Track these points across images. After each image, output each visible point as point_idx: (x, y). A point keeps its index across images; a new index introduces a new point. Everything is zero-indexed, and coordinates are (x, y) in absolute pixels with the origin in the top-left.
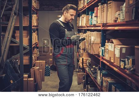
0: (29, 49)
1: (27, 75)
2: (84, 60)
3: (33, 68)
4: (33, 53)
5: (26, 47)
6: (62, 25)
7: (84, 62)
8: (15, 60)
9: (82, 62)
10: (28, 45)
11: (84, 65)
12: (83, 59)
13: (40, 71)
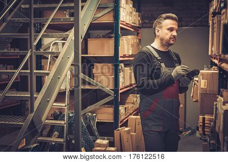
0: (113, 95)
1: (107, 141)
2: (206, 122)
3: (119, 130)
4: (127, 101)
5: (109, 91)
6: (156, 55)
7: (206, 125)
8: (90, 114)
9: (202, 124)
10: (112, 88)
11: (205, 130)
12: (204, 119)
13: (131, 135)
